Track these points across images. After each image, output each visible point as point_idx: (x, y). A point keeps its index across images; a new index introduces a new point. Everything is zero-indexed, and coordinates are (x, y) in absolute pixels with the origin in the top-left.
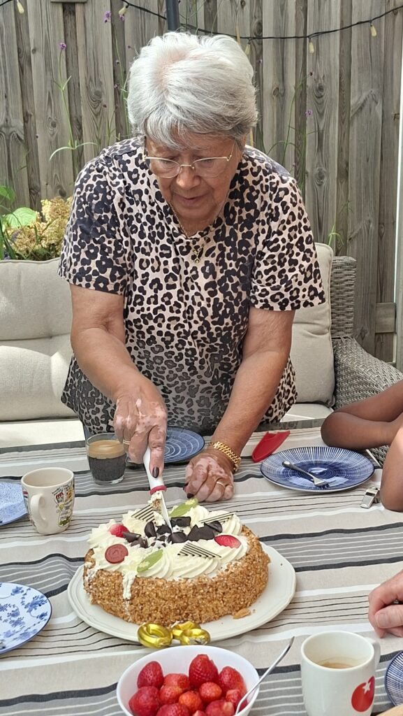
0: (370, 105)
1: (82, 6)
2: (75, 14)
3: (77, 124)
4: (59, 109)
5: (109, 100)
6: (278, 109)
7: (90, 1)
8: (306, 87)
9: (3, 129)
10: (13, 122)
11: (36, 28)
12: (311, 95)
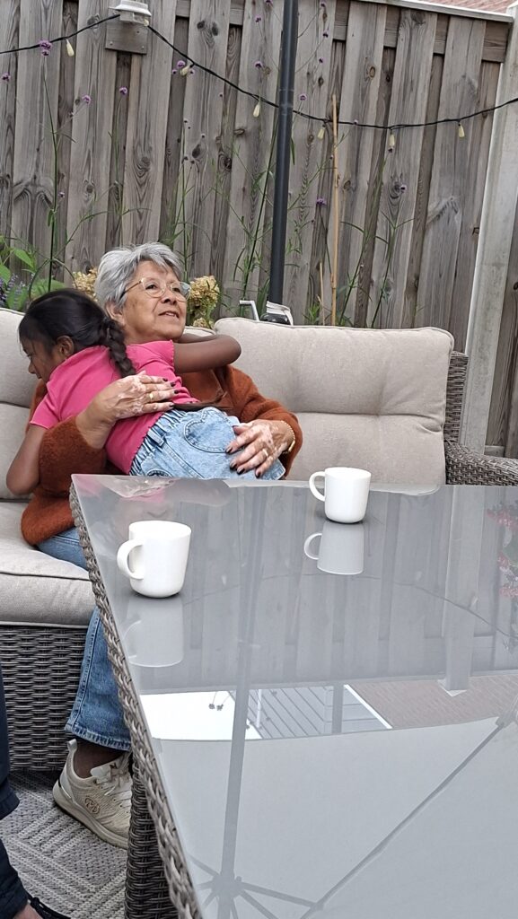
0: (449, 214)
1: (140, 57)
2: (129, 66)
3: (116, 192)
4: (99, 172)
5: (157, 169)
6: (347, 205)
7: (149, 54)
8: (382, 183)
9: (30, 187)
10: (42, 180)
11: (83, 76)
12: (386, 194)
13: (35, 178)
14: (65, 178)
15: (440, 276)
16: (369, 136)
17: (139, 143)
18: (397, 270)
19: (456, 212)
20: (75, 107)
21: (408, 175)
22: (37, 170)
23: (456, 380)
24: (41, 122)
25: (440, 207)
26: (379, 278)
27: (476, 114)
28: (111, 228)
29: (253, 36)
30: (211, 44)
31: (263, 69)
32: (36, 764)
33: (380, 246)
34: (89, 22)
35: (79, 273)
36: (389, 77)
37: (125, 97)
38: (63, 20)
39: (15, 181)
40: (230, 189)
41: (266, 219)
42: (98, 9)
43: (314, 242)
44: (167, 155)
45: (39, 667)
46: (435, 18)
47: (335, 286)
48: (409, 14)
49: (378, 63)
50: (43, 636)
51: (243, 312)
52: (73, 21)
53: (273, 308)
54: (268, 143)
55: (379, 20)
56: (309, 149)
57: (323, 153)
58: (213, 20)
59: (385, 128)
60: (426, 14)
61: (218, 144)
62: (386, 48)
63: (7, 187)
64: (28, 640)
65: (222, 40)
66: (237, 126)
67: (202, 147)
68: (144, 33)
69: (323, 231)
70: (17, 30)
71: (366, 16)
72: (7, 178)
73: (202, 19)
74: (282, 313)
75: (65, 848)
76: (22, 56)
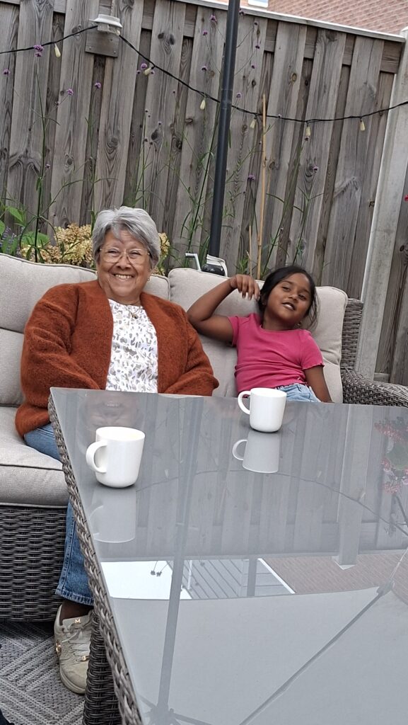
0: (351, 190)
1: (112, 60)
2: (104, 66)
3: (90, 165)
4: (77, 148)
5: (123, 148)
6: (272, 180)
7: (120, 57)
8: (299, 165)
9: (22, 159)
10: (32, 153)
11: (67, 73)
12: (302, 174)
13: (27, 151)
14: (51, 152)
15: (343, 238)
16: (290, 128)
17: (110, 127)
18: (309, 233)
19: (357, 189)
20: (60, 96)
21: (320, 159)
22: (28, 146)
23: (353, 321)
24: (33, 108)
25: (344, 185)
26: (295, 238)
27: (374, 113)
28: (85, 193)
29: (202, 46)
30: (168, 51)
31: (208, 72)
32: (14, 616)
33: (296, 214)
34: (73, 31)
35: (60, 228)
36: (307, 82)
37: (99, 91)
38: (53, 29)
39: (11, 154)
40: (180, 165)
41: (208, 189)
42: (80, 21)
43: (245, 209)
44: (131, 137)
45: (19, 539)
46: (344, 37)
47: (260, 244)
48: (324, 33)
49: (299, 70)
50: (23, 514)
51: (188, 263)
52: (60, 30)
53: (212, 260)
54: (210, 130)
55: (301, 38)
56: (243, 136)
57: (254, 140)
58: (170, 32)
59: (303, 121)
60: (338, 34)
61: (172, 130)
62: (305, 59)
63: (4, 158)
64: (12, 518)
65: (177, 48)
66: (187, 116)
67: (159, 131)
68: (116, 41)
69: (252, 201)
70: (16, 34)
71: (291, 34)
72: (4, 151)
73: (162, 31)
74: (219, 265)
75: (36, 684)
76: (20, 56)
